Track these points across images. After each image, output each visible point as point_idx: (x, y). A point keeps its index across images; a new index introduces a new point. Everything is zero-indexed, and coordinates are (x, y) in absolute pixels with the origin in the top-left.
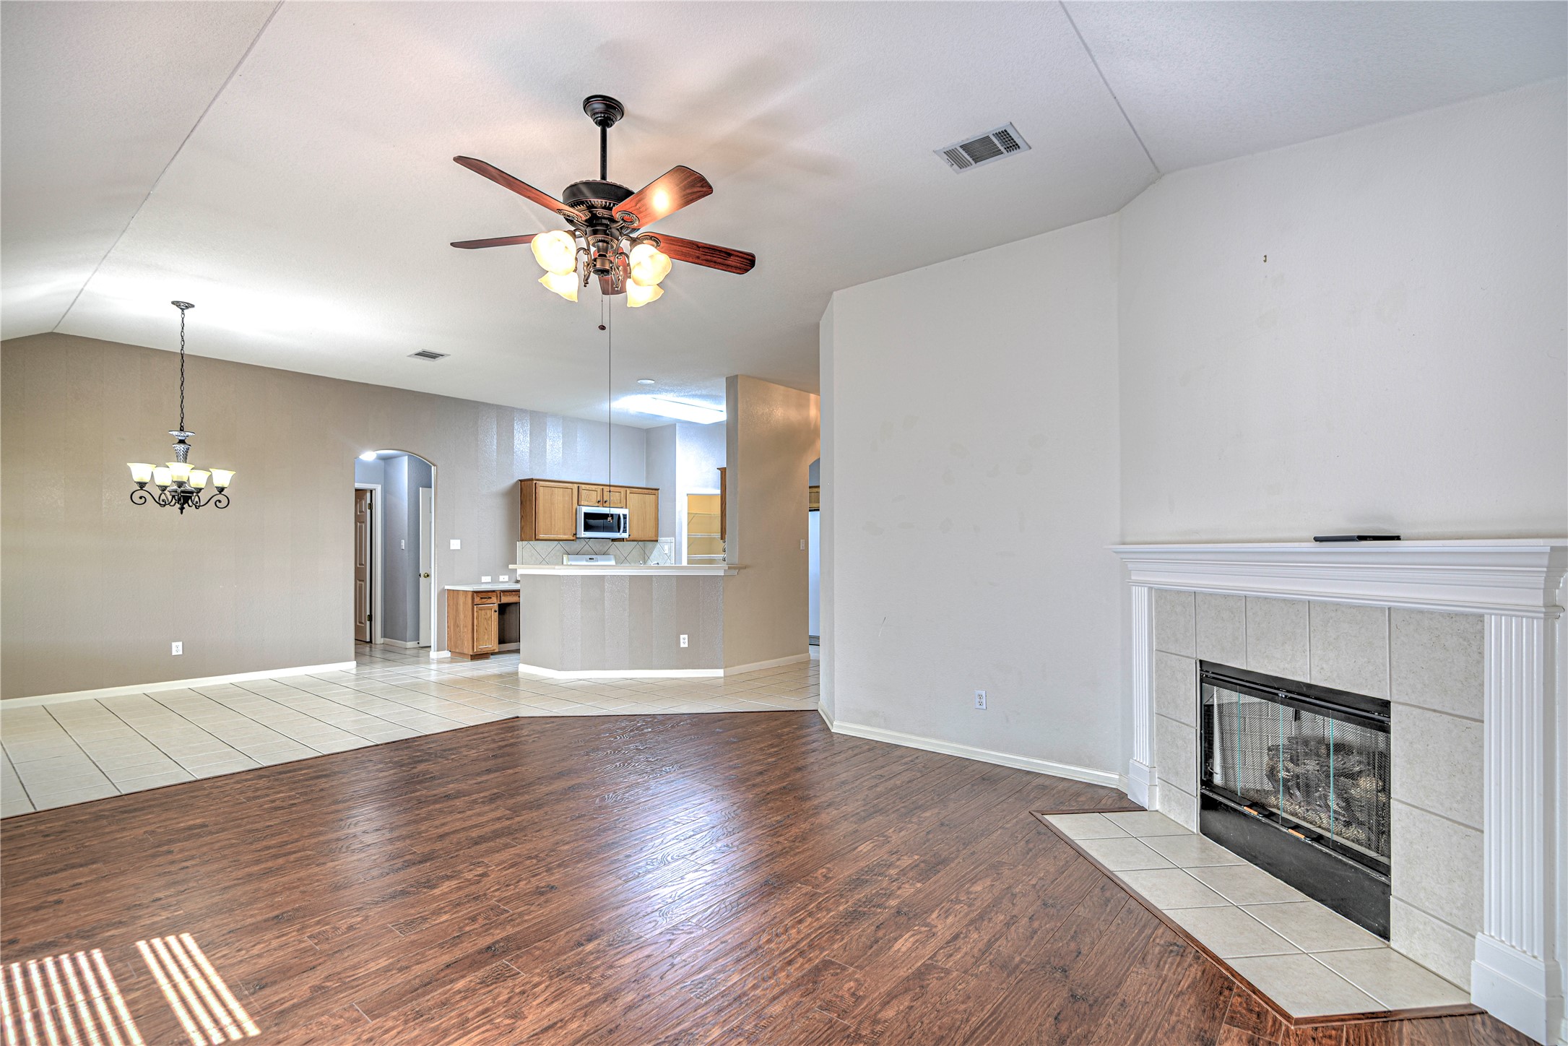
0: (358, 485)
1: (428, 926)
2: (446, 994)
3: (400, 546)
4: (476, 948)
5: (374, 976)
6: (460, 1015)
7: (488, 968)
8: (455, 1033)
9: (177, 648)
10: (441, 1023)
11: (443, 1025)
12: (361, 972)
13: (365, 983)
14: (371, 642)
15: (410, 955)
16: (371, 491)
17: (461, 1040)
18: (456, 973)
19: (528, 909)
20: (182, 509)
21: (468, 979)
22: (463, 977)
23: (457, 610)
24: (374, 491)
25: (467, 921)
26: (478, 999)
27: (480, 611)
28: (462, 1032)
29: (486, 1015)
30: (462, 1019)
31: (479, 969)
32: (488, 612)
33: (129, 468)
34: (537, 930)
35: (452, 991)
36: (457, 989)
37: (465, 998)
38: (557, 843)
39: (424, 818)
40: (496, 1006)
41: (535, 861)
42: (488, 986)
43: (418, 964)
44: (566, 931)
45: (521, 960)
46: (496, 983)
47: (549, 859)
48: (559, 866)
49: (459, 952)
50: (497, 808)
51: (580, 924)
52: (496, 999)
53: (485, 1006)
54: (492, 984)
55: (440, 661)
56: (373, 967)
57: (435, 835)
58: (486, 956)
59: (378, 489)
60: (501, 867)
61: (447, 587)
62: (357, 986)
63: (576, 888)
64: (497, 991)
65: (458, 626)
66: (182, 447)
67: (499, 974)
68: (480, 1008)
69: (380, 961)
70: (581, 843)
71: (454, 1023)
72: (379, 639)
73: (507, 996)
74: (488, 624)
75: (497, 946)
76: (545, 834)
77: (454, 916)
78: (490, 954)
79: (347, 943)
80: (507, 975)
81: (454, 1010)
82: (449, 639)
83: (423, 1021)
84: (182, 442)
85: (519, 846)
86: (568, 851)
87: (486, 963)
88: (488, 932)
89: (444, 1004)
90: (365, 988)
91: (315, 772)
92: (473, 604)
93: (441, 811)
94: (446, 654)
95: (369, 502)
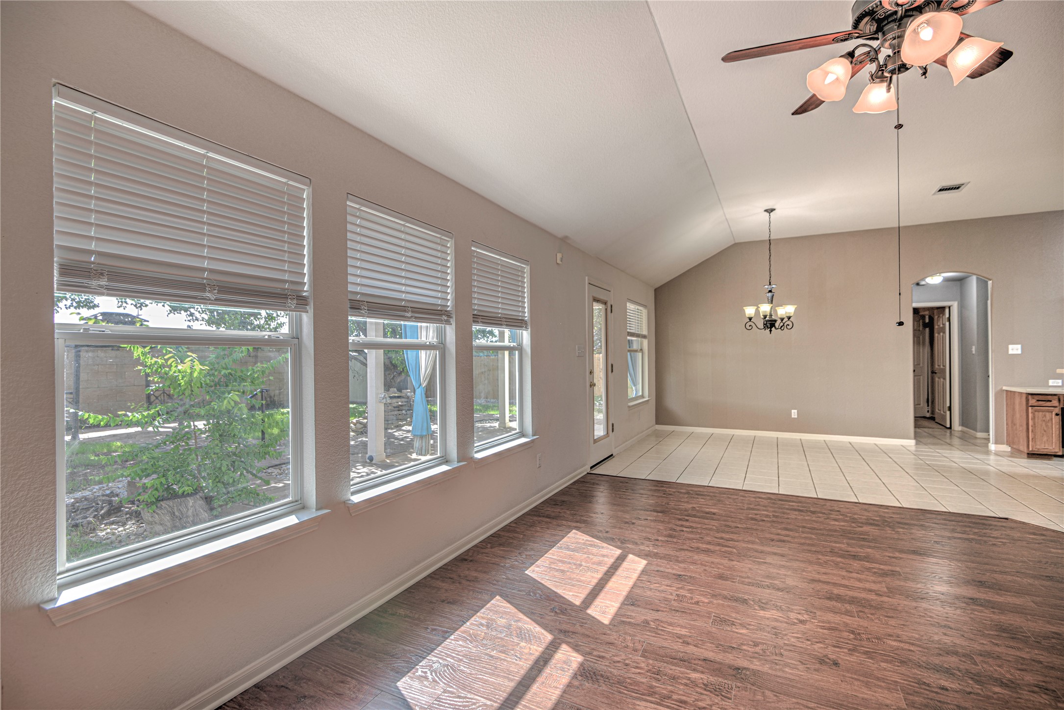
0: (915, 305)
1: (729, 629)
2: (682, 674)
3: (972, 351)
4: (732, 662)
5: (671, 635)
6: (672, 692)
7: (720, 680)
8: (656, 698)
9: (794, 413)
10: (658, 687)
11: (657, 689)
12: (670, 629)
13: (663, 635)
14: (950, 428)
15: (699, 638)
16: (949, 307)
17: (652, 705)
18: (703, 667)
19: (797, 665)
20: (771, 331)
21: (702, 676)
22: (702, 672)
23: (1014, 409)
24: (951, 308)
25: (751, 643)
26: (690, 692)
27: (1036, 413)
28: (659, 701)
29: (681, 705)
30: (669, 695)
31: (716, 676)
32: (1048, 414)
33: (744, 310)
34: (781, 683)
35: (687, 675)
36: (690, 676)
37: (686, 685)
38: (890, 635)
39: (821, 563)
40: (691, 705)
41: (852, 636)
42: (705, 690)
43: (695, 646)
44: (799, 701)
45: (744, 692)
46: (711, 692)
47: (864, 643)
48: (866, 653)
49: (721, 657)
50: (880, 582)
51: (816, 705)
52: (698, 701)
53: (688, 699)
54: (709, 691)
55: (997, 454)
56: (678, 630)
57: (811, 578)
58: (731, 672)
59: (955, 306)
60: (820, 624)
61: (1005, 388)
62: (659, 634)
63: (852, 678)
64: (704, 697)
65: (1015, 425)
66: (770, 294)
67: (719, 689)
68: (684, 698)
69: (683, 630)
70: (912, 649)
71: (663, 693)
72: (957, 426)
73: (704, 705)
74: (1047, 426)
75: (744, 672)
76: (890, 623)
77: (749, 634)
78: (734, 673)
79: (685, 609)
80: (723, 694)
81: (673, 686)
82: (1008, 435)
83: (654, 678)
84: (770, 291)
85: (857, 619)
86: (891, 646)
87: (724, 676)
88: (751, 659)
89: (674, 678)
90: (660, 638)
91: (798, 506)
92: (1028, 406)
93: (837, 564)
94: (1006, 448)
95: (947, 316)
